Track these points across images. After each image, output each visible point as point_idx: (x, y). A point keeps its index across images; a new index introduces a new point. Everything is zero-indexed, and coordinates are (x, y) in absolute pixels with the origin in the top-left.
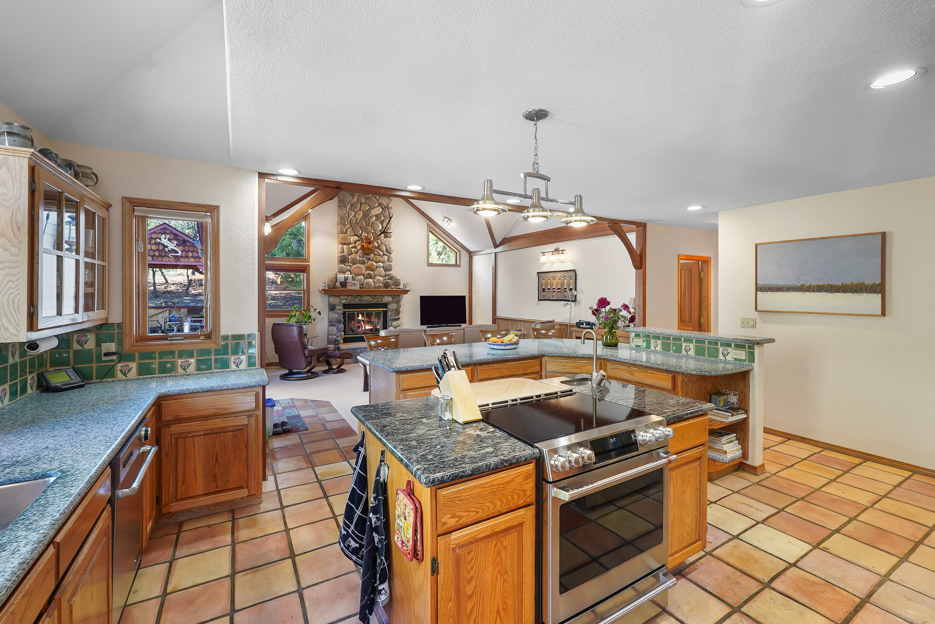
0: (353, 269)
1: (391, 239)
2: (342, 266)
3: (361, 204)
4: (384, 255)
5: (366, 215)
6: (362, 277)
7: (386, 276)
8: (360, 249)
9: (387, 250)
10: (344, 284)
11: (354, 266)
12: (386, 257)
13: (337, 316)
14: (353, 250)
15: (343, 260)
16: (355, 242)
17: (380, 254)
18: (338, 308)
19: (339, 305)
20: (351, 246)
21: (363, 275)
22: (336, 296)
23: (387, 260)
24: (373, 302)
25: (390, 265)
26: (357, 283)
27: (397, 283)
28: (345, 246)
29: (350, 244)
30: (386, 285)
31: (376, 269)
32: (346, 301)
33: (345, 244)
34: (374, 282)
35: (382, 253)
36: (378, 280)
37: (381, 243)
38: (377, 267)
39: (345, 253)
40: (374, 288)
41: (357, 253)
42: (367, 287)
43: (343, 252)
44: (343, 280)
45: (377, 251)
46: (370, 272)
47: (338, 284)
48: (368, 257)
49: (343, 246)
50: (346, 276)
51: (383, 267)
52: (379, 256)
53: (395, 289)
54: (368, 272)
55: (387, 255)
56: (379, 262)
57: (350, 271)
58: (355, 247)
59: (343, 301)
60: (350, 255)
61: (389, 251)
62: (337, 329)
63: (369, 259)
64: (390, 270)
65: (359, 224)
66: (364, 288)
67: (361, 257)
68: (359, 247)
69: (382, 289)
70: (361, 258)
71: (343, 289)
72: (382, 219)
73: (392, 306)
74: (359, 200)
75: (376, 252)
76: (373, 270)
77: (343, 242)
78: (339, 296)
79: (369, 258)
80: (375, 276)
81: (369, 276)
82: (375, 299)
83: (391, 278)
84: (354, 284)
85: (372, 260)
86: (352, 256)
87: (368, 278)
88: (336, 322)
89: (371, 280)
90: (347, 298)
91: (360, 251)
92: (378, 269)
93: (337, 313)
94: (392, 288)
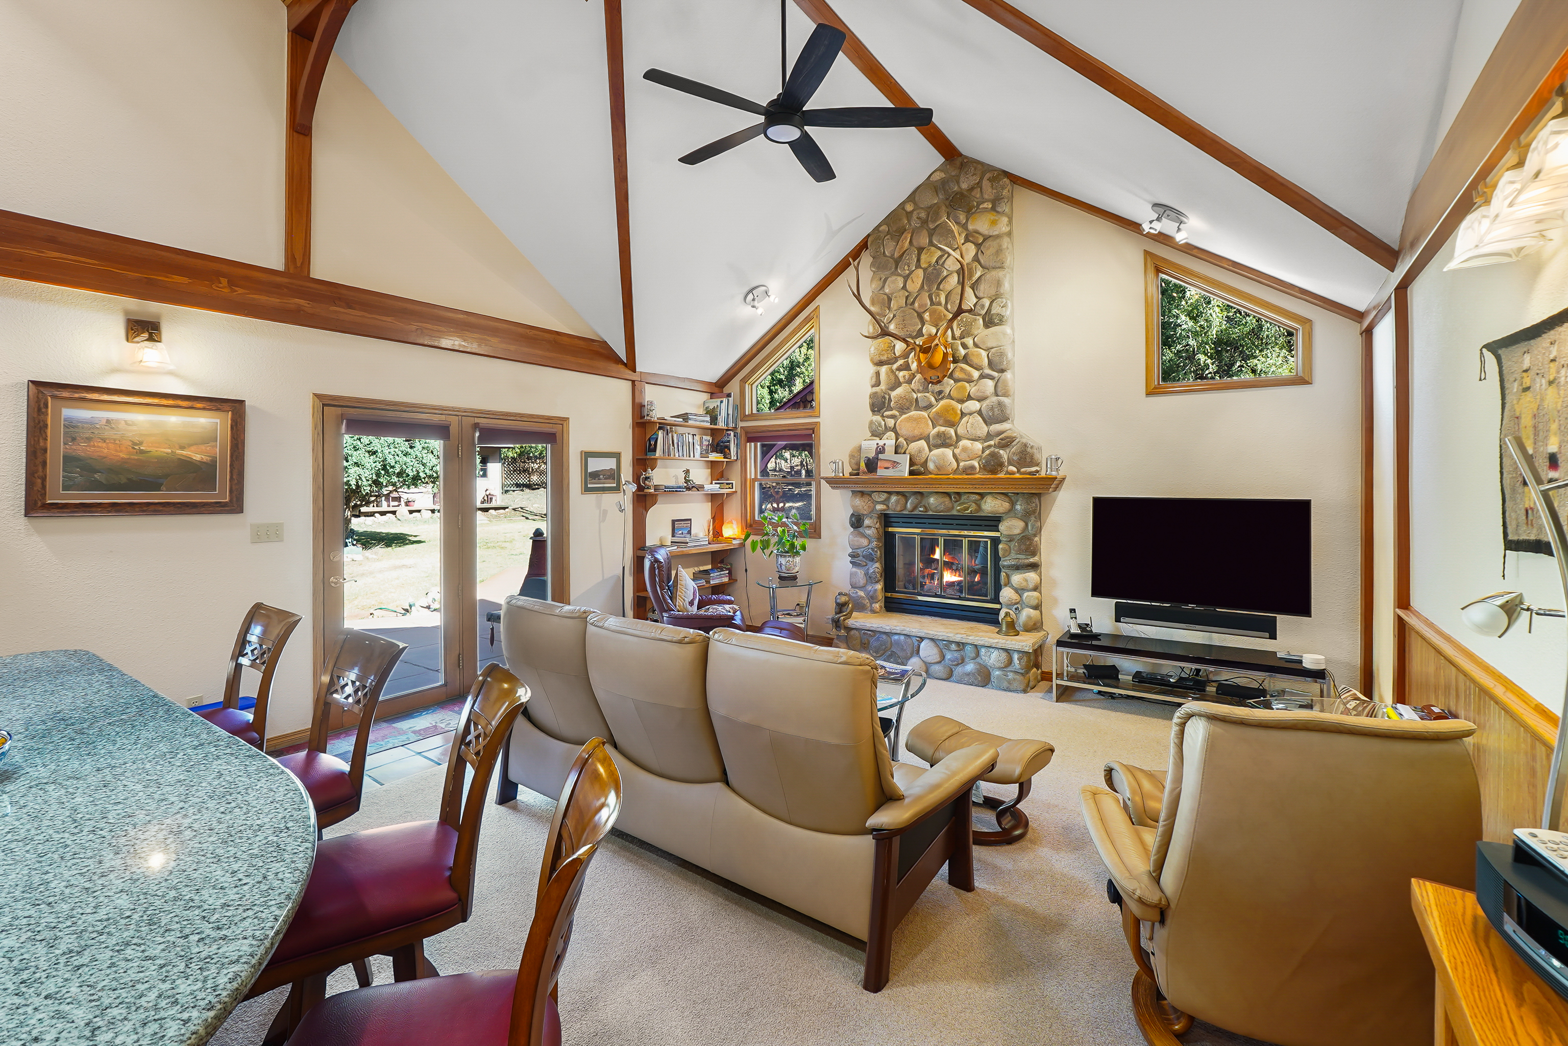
0: (899, 425)
1: (1007, 329)
2: (878, 418)
3: (920, 250)
4: (982, 377)
5: (934, 278)
6: (922, 443)
7: (989, 436)
8: (917, 372)
9: (991, 364)
10: (872, 465)
11: (904, 416)
12: (989, 384)
13: (865, 542)
14: (901, 374)
15: (879, 405)
16: (905, 355)
17: (970, 375)
18: (867, 522)
19: (869, 516)
20: (895, 366)
21: (927, 438)
22: (862, 493)
23: (992, 390)
24: (954, 512)
25: (1000, 404)
26: (905, 460)
27: (1026, 457)
28: (884, 370)
29: (896, 359)
30: (993, 465)
31: (961, 418)
32: (884, 507)
33: (880, 363)
34: (954, 456)
35: (976, 374)
36: (965, 449)
37: (976, 345)
38: (963, 414)
39: (883, 387)
40: (955, 472)
41: (909, 382)
42: (936, 471)
43: (878, 384)
44: (872, 455)
45: (962, 369)
46: (943, 429)
47: (863, 465)
48: (937, 388)
49: (878, 368)
50: (881, 443)
51: (980, 412)
52: (970, 381)
53: (1017, 476)
54: (936, 430)
55: (992, 378)
56: (969, 398)
57: (894, 429)
58: (907, 367)
59: (879, 507)
60: (893, 388)
61: (997, 365)
62: (866, 574)
63: (939, 395)
64: (1004, 419)
65: (916, 305)
66: (931, 473)
67: (919, 391)
68: (914, 366)
69: (977, 476)
70: (919, 395)
71: (870, 476)
72: (978, 274)
73: (1011, 527)
74: (915, 243)
75: (957, 374)
76: (952, 424)
77: (877, 359)
78: (870, 494)
79: (940, 392)
80: (959, 438)
81: (943, 442)
82: (959, 505)
83: (1006, 443)
84: (895, 464)
85: (950, 397)
86: (899, 391)
87: (938, 446)
88: (863, 557)
89: (948, 452)
90: (888, 499)
91: (919, 376)
92: (965, 419)
93: (863, 535)
94: (1008, 473)
